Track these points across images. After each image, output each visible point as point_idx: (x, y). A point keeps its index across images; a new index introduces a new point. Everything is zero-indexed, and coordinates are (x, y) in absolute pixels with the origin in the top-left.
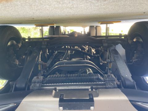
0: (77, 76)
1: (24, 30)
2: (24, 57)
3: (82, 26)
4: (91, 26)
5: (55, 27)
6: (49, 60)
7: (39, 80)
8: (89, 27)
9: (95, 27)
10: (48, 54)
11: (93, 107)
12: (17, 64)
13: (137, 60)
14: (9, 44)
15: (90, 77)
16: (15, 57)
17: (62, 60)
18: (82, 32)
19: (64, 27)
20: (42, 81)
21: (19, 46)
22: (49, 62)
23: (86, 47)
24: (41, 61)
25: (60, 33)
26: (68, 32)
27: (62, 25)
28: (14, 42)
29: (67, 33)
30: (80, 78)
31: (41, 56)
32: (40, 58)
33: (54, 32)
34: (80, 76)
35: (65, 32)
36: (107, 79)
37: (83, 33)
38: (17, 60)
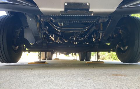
0: (72, 21)
1: (115, 58)
2: (115, 36)
3: (59, 60)
4: (50, 60)
5: (85, 60)
6: (92, 31)
7: (103, 19)
8: (52, 59)
9: (47, 59)
10: (93, 36)
11: (65, 5)
12: (120, 30)
13: (17, 30)
14: (127, 47)
15: (62, 20)
16: (122, 36)
17: (82, 32)
18: (60, 55)
19: (76, 59)
20: (100, 18)
21: (119, 45)
22: (92, 30)
23: (59, 41)
24: (100, 33)
25: (81, 54)
26: (72, 55)
27: (78, 61)
28: (122, 49)
29: (74, 54)
30: (70, 20)
31: (100, 37)
32: (101, 35)
33: (86, 56)
34: (70, 21)
35: (75, 55)
36: (48, 18)
37: (58, 53)
38: (121, 34)
